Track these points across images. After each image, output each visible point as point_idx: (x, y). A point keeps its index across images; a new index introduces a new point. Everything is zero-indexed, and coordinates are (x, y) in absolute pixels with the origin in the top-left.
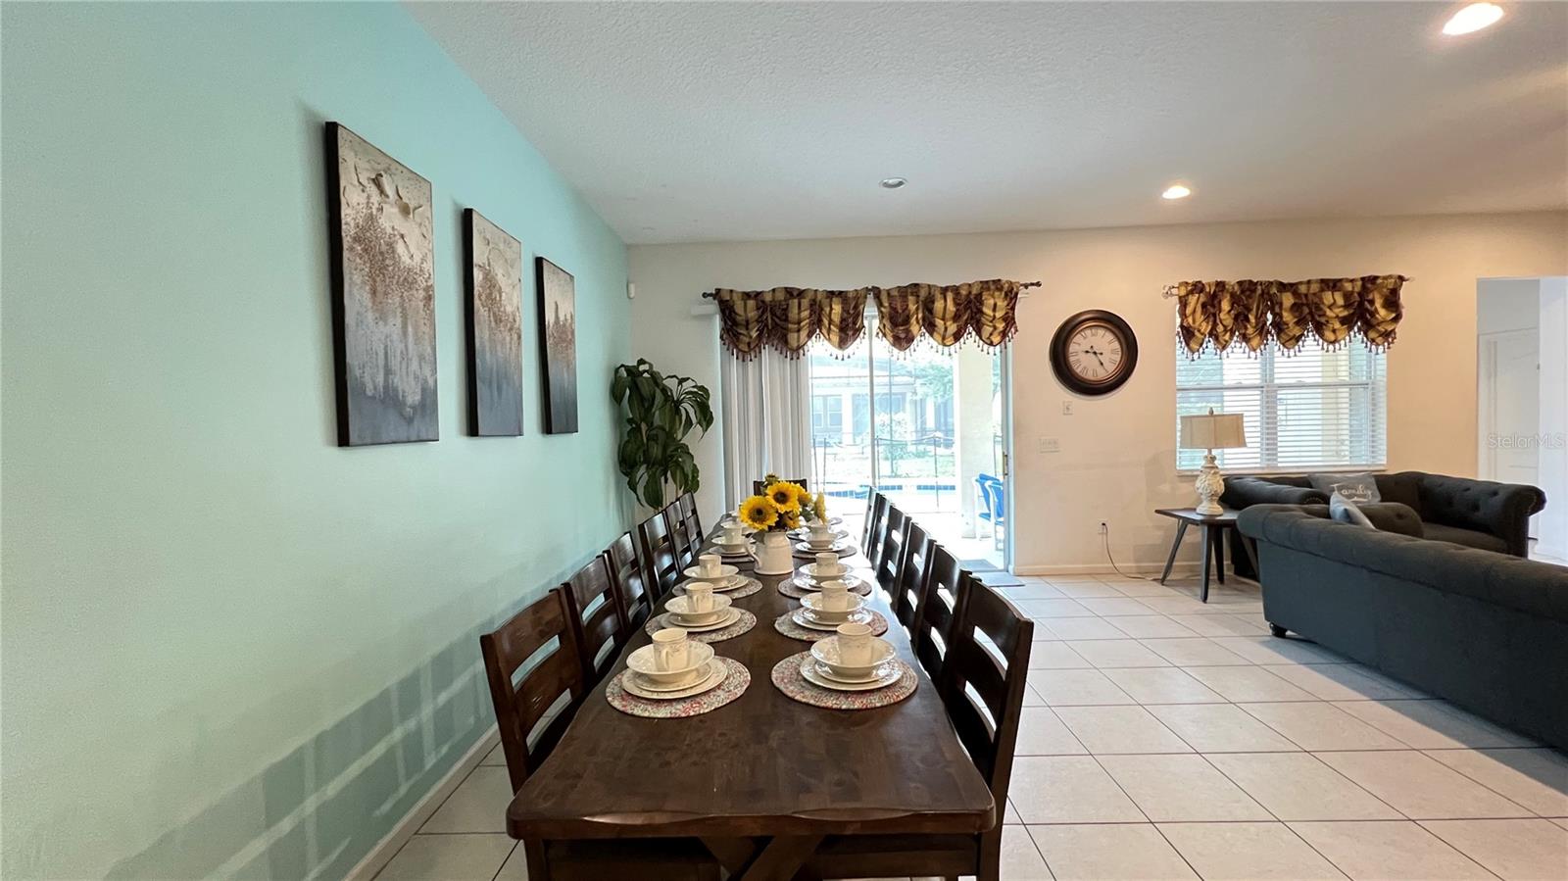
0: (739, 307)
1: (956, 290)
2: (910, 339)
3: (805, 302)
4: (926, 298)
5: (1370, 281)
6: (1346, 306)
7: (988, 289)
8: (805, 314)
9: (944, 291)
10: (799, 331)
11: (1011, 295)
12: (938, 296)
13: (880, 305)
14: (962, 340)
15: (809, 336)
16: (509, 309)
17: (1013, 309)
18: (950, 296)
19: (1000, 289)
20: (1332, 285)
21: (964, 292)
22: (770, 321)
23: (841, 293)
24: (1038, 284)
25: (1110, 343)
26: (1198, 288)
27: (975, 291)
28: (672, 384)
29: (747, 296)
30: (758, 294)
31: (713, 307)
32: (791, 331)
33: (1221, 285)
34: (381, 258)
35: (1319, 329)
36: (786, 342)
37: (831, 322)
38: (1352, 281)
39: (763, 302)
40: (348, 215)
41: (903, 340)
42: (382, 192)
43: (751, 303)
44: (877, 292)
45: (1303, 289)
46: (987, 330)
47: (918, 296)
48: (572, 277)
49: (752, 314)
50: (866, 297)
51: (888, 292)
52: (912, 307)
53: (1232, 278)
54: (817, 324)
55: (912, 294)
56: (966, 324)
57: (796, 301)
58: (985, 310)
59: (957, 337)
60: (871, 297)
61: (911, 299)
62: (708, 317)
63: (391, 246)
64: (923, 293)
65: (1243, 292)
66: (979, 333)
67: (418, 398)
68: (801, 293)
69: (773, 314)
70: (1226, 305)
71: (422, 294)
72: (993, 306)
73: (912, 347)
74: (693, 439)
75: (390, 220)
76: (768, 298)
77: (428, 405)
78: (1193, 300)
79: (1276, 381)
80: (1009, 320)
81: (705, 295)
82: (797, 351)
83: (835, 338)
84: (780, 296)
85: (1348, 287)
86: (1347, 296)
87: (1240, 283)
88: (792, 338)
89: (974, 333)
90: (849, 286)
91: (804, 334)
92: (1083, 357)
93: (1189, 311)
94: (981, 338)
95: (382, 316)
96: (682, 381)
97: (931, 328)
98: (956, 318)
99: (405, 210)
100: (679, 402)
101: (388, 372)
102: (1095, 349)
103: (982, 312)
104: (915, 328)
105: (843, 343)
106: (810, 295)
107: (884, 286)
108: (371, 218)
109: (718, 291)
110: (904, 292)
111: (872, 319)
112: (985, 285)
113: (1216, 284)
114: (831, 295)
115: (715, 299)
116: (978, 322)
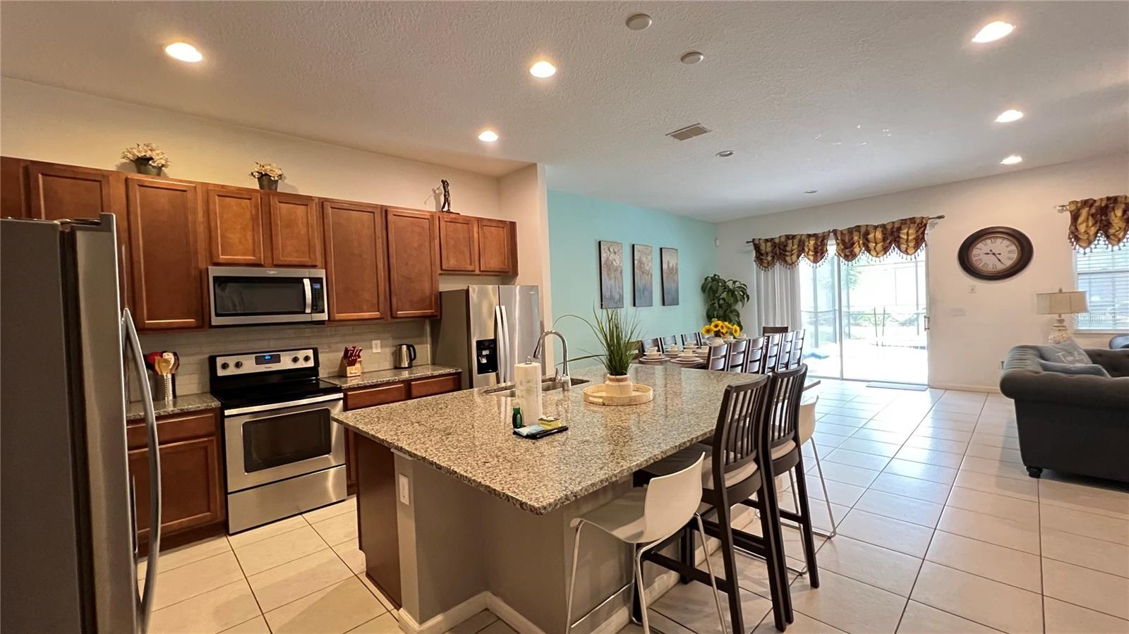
0: (763, 247)
1: (884, 226)
2: (854, 256)
3: (796, 241)
4: (866, 232)
7: (905, 224)
8: (795, 247)
9: (876, 228)
10: (792, 255)
11: (922, 227)
12: (871, 230)
13: (837, 239)
14: (888, 253)
15: (798, 257)
16: (647, 268)
17: (923, 233)
18: (879, 230)
19: (914, 223)
21: (889, 227)
22: (778, 252)
23: (814, 235)
24: (941, 217)
25: (1007, 247)
26: (1087, 203)
27: (896, 226)
28: (730, 284)
29: (767, 241)
30: (772, 239)
31: (751, 247)
32: (787, 256)
33: (1112, 199)
34: (610, 264)
36: (786, 262)
37: (809, 249)
39: (775, 243)
40: (603, 260)
41: (850, 256)
42: (610, 251)
43: (769, 244)
44: (835, 232)
46: (904, 247)
47: (860, 232)
48: (676, 250)
49: (769, 249)
50: (829, 235)
51: (841, 232)
52: (856, 238)
53: (1127, 195)
54: (801, 250)
55: (856, 231)
56: (890, 243)
57: (791, 241)
58: (902, 236)
59: (885, 250)
60: (832, 234)
61: (856, 233)
62: (750, 252)
63: (612, 263)
64: (863, 230)
66: (899, 248)
67: (618, 297)
68: (794, 237)
69: (779, 248)
70: (1119, 213)
71: (620, 272)
72: (908, 233)
73: (857, 259)
74: (738, 307)
75: (612, 256)
76: (777, 241)
77: (621, 298)
78: (1084, 212)
80: (920, 240)
81: (747, 242)
82: (792, 265)
83: (812, 258)
84: (783, 239)
88: (788, 259)
89: (896, 249)
90: (819, 230)
91: (794, 257)
92: (984, 258)
93: (1081, 219)
94: (901, 251)
95: (610, 279)
96: (734, 282)
97: (868, 250)
98: (884, 240)
99: (615, 253)
100: (734, 291)
101: (611, 292)
102: (994, 252)
103: (899, 237)
104: (857, 250)
105: (815, 261)
106: (798, 237)
107: (840, 228)
108: (608, 258)
109: (754, 240)
110: (851, 231)
111: (832, 248)
112: (904, 222)
113: (1108, 199)
114: (809, 236)
115: (752, 243)
116: (898, 242)
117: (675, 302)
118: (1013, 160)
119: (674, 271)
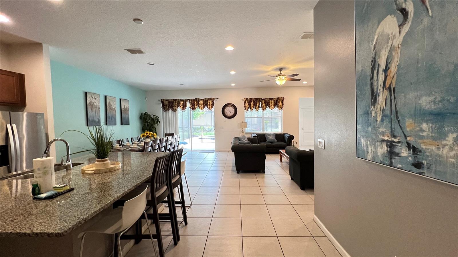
0: (165, 102)
1: (203, 99)
2: (195, 108)
3: (177, 101)
5: (278, 98)
6: (274, 103)
8: (176, 104)
9: (201, 100)
10: (175, 106)
11: (213, 101)
12: (200, 100)
13: (190, 102)
15: (178, 107)
16: (113, 108)
17: (213, 103)
19: (211, 99)
20: (272, 99)
21: (205, 100)
24: (218, 99)
25: (232, 109)
26: (247, 99)
27: (207, 100)
28: (152, 116)
29: (166, 100)
31: (160, 102)
32: (173, 107)
33: (251, 99)
34: (92, 105)
35: (269, 107)
36: (173, 109)
37: (181, 105)
38: (275, 98)
39: (169, 101)
40: (88, 102)
41: (194, 109)
42: (92, 98)
43: (167, 102)
44: (189, 99)
45: (266, 100)
46: (209, 107)
47: (197, 101)
48: (128, 100)
49: (167, 104)
51: (191, 100)
52: (195, 103)
53: (254, 98)
54: (178, 105)
56: (205, 106)
57: (175, 101)
59: (204, 107)
60: (188, 100)
61: (195, 101)
62: (160, 104)
63: (94, 104)
64: (198, 100)
65: (255, 100)
66: (207, 107)
67: (97, 121)
68: (176, 100)
69: (171, 104)
70: (252, 102)
71: (98, 108)
72: (210, 103)
73: (196, 110)
74: (156, 126)
75: (93, 101)
76: (170, 101)
77: (99, 122)
78: (247, 101)
79: (264, 116)
80: (213, 105)
81: (159, 100)
82: (175, 110)
83: (182, 108)
84: (172, 100)
85: (274, 99)
86: (274, 101)
87: (255, 99)
88: (174, 108)
90: (184, 99)
91: (176, 107)
92: (228, 112)
93: (246, 103)
95: (92, 111)
96: (154, 116)
97: (199, 107)
98: (203, 104)
99: (95, 99)
100: (154, 119)
101: (93, 118)
102: (229, 110)
103: (207, 104)
104: (196, 106)
105: (183, 110)
106: (177, 100)
108: (91, 101)
109: (161, 99)
110: (194, 100)
111: (188, 105)
112: (208, 99)
113: (251, 98)
114: (181, 100)
115: (161, 101)
116: (207, 105)
117: (128, 123)
118: (233, 85)
119: (127, 110)
